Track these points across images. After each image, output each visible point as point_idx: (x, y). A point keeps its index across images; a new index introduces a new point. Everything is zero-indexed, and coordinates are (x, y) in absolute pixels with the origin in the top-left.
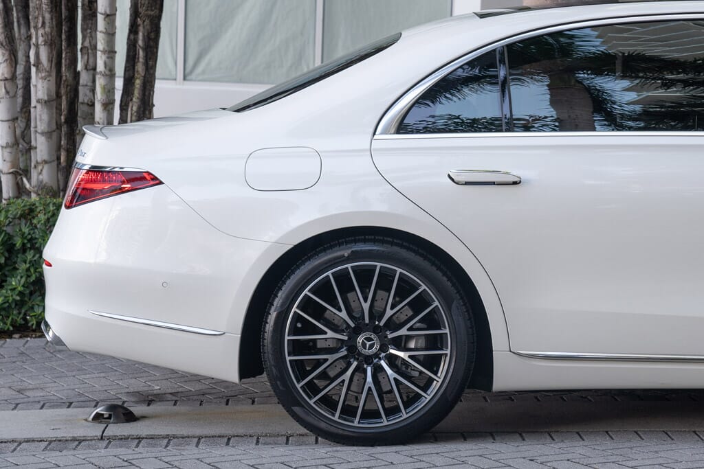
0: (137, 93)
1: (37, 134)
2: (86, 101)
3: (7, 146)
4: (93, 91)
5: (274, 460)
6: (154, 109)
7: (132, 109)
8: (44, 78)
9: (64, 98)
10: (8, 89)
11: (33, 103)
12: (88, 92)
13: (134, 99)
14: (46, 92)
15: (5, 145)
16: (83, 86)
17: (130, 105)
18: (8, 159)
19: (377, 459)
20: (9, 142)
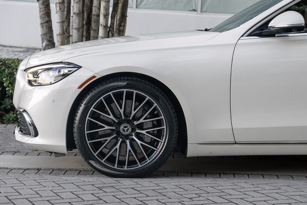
0: (119, 10)
1: (73, 29)
2: (96, 14)
3: (60, 34)
4: (99, 9)
5: (186, 183)
6: (127, 18)
7: (117, 18)
8: (77, 3)
9: (85, 12)
10: (61, 7)
11: (72, 14)
12: (97, 10)
13: (118, 13)
14: (78, 9)
15: (58, 34)
16: (94, 7)
17: (116, 16)
18: (60, 41)
19: (236, 185)
20: (60, 32)
